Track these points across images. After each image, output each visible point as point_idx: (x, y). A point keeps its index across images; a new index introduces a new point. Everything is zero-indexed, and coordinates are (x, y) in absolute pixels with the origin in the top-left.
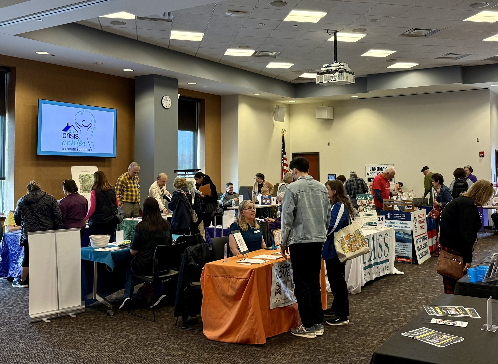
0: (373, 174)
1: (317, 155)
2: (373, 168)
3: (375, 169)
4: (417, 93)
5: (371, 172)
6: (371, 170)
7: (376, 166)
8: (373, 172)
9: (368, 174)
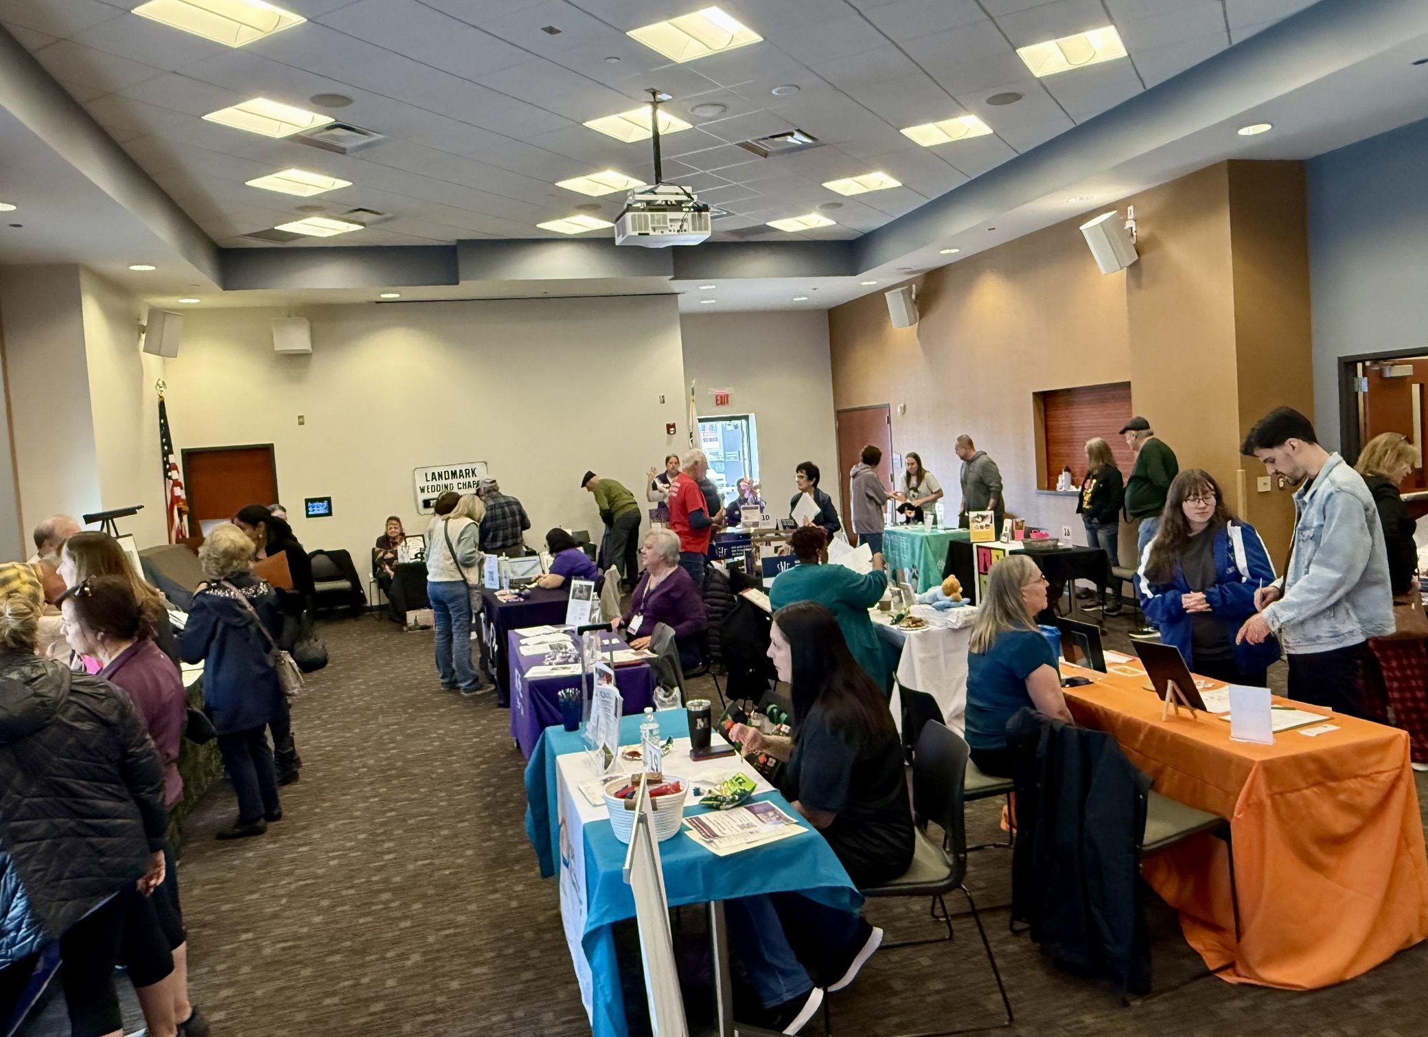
0: (434, 489)
1: (266, 452)
2: (433, 474)
3: (440, 475)
4: (545, 295)
5: (430, 484)
6: (430, 478)
7: (442, 470)
8: (434, 483)
9: (422, 490)
